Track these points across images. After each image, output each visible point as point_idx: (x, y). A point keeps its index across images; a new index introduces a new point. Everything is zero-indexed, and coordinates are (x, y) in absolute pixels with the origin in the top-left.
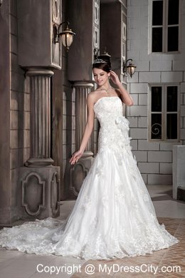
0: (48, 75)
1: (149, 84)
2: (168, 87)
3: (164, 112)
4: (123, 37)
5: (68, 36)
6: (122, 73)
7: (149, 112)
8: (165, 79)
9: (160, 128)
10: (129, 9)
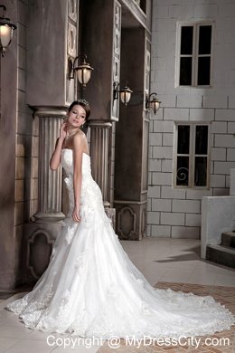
0: (61, 116)
1: (175, 122)
2: (197, 127)
3: (192, 155)
4: (147, 68)
5: (85, 71)
6: (145, 109)
7: (175, 154)
8: (194, 117)
9: (187, 173)
10: (154, 35)
